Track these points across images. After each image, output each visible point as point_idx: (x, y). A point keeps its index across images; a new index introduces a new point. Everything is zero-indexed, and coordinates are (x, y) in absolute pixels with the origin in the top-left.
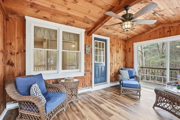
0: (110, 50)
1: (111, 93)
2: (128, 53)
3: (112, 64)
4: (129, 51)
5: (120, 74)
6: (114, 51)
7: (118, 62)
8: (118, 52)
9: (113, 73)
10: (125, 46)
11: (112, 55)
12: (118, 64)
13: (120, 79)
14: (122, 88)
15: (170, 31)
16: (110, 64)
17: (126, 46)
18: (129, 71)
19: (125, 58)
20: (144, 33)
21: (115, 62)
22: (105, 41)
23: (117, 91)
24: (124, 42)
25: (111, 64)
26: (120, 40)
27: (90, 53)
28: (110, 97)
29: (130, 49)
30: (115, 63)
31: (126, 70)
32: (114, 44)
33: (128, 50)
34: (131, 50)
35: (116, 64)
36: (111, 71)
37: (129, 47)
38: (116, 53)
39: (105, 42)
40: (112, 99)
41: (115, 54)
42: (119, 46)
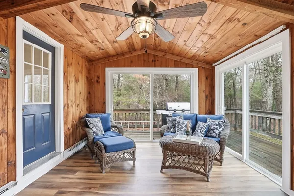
0: (64, 74)
1: (79, 174)
2: (95, 84)
3: (68, 107)
4: (97, 81)
5: (89, 127)
6: (72, 78)
7: (78, 102)
8: (77, 81)
9: (69, 126)
10: (89, 71)
11: (68, 87)
12: (78, 105)
13: (92, 138)
14: (107, 155)
15: (155, 61)
16: (64, 107)
17: (92, 72)
18: (101, 119)
19: (89, 93)
20: (123, 54)
21: (73, 101)
22: (53, 49)
23: (88, 164)
24: (87, 63)
25: (66, 107)
26: (82, 57)
27: (9, 73)
28: (85, 188)
29: (98, 77)
30: (73, 103)
31: (97, 117)
32: (71, 64)
33: (96, 79)
34: (101, 80)
35: (74, 106)
36: (65, 123)
37: (98, 74)
38: (74, 82)
39: (50, 53)
40: (92, 190)
41: (72, 85)
42: (80, 69)
